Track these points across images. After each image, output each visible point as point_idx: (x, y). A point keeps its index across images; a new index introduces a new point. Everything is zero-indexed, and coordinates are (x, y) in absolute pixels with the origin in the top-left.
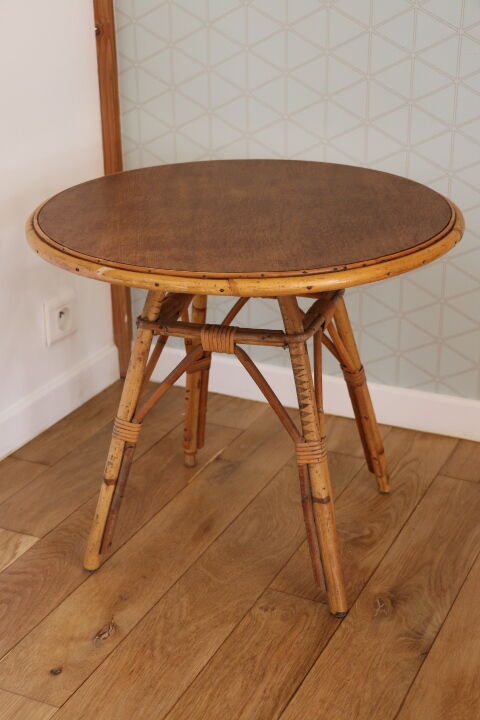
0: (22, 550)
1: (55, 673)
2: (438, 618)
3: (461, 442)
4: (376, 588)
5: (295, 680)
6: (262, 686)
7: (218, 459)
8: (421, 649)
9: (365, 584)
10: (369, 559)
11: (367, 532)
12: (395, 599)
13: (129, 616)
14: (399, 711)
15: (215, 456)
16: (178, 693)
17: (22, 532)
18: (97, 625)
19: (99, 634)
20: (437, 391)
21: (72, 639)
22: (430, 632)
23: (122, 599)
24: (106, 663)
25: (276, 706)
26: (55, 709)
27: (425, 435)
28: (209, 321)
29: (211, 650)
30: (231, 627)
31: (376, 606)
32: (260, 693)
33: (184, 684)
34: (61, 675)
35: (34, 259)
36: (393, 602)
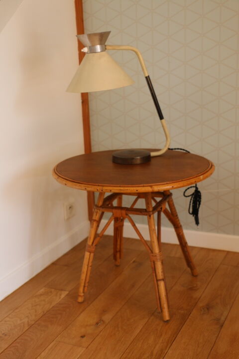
0: (63, 296)
1: (82, 337)
2: (225, 313)
3: (228, 252)
4: (201, 305)
5: (173, 336)
6: (161, 339)
7: (134, 262)
8: (220, 324)
9: (197, 303)
10: (197, 295)
11: (195, 285)
12: (208, 308)
13: (107, 317)
14: (214, 345)
15: (133, 261)
16: (130, 342)
17: (62, 290)
18: (95, 321)
19: (97, 323)
20: (218, 232)
21: (87, 325)
22: (223, 318)
23: (104, 311)
24: (101, 333)
25: (167, 345)
26: (84, 349)
27: (214, 250)
28: (123, 206)
29: (140, 327)
30: (146, 320)
31: (201, 310)
32: (161, 341)
33: (132, 339)
34: (85, 338)
35: (57, 184)
36: (208, 309)
